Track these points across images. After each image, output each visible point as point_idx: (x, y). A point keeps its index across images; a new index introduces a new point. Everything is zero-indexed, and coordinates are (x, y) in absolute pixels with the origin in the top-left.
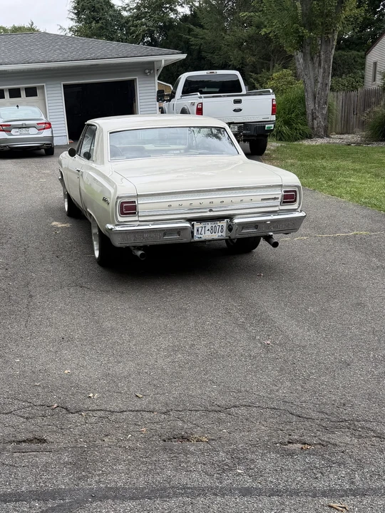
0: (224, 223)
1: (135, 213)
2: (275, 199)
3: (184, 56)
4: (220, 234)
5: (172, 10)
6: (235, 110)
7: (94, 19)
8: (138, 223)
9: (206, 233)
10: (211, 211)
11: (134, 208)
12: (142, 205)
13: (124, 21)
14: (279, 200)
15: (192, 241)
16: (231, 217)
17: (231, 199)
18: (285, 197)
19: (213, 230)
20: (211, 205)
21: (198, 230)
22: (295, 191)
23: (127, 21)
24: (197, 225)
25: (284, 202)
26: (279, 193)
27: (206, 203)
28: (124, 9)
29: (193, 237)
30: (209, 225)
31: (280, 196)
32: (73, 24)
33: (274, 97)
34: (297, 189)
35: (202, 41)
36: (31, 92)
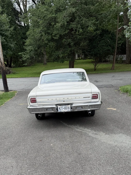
0: (69, 106)
1: (36, 102)
2: (89, 97)
4: (68, 110)
9: (62, 109)
10: (64, 101)
11: (35, 100)
12: (38, 99)
14: (91, 98)
15: (58, 112)
16: (71, 104)
17: (71, 97)
18: (93, 97)
19: (65, 108)
20: (64, 99)
21: (59, 108)
22: (97, 95)
24: (59, 107)
25: (93, 99)
26: (90, 95)
27: (62, 99)
29: (58, 111)
30: (64, 107)
31: (91, 96)
34: (98, 94)
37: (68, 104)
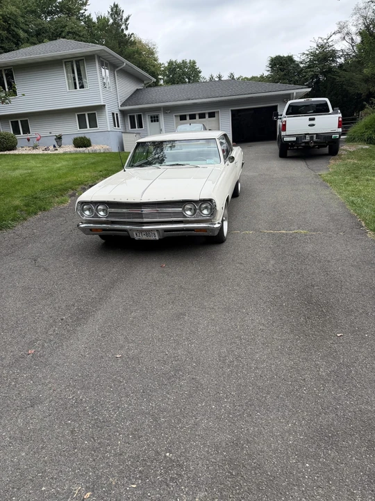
3: (310, 90)
5: (333, 61)
6: (309, 125)
7: (281, 70)
13: (299, 70)
23: (302, 70)
28: (301, 63)
32: (269, 73)
33: (340, 115)
35: (344, 79)
36: (212, 115)
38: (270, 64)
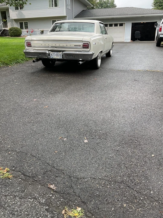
0: (61, 53)
1: (31, 46)
2: (79, 46)
4: (60, 57)
8: (33, 50)
9: (55, 56)
10: (56, 48)
11: (30, 44)
12: (33, 43)
14: (81, 46)
15: (50, 58)
16: (63, 51)
17: (63, 44)
18: (83, 45)
19: (57, 55)
20: (56, 46)
21: (52, 55)
24: (51, 53)
25: (83, 48)
26: (81, 44)
27: (54, 45)
30: (56, 53)
31: (81, 45)
34: (89, 43)
36: (121, 25)
37: (60, 51)
38: (154, 3)
